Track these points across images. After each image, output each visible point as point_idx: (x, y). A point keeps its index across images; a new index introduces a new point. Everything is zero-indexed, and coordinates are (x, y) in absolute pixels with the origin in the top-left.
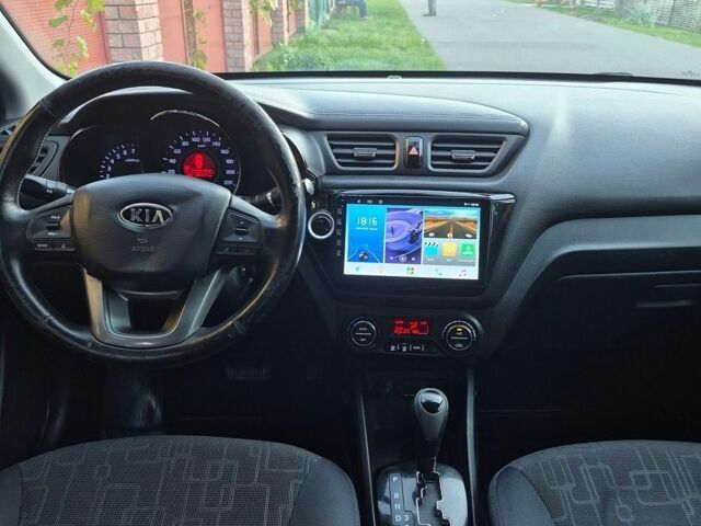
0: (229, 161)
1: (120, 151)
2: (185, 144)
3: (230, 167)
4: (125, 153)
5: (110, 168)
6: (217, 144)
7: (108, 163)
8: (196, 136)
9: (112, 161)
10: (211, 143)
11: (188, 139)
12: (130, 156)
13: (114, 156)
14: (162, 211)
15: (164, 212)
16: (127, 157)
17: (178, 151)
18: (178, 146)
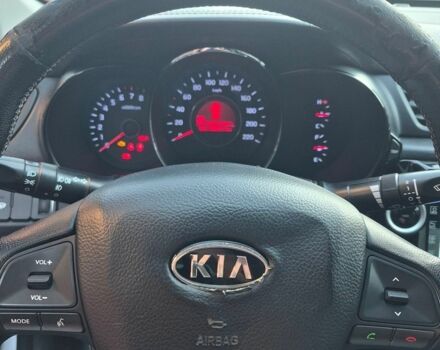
0: (251, 111)
1: (115, 96)
2: (197, 88)
3: (252, 117)
4: (122, 98)
5: (102, 117)
6: (236, 88)
7: (100, 111)
8: (211, 78)
9: (106, 108)
10: (229, 87)
11: (201, 82)
12: (127, 101)
13: (107, 102)
14: (250, 257)
15: (252, 260)
16: (124, 103)
17: (187, 97)
18: (189, 90)
